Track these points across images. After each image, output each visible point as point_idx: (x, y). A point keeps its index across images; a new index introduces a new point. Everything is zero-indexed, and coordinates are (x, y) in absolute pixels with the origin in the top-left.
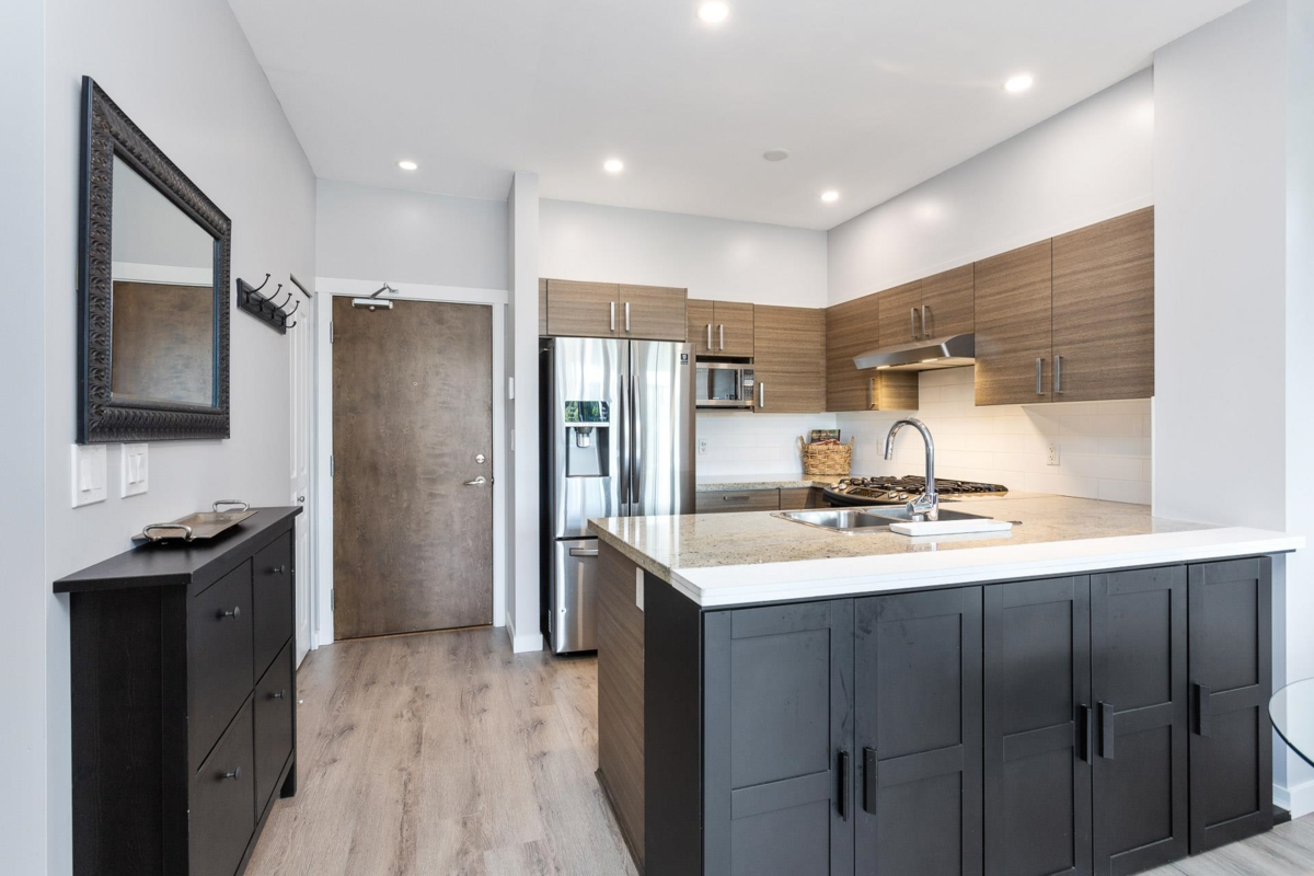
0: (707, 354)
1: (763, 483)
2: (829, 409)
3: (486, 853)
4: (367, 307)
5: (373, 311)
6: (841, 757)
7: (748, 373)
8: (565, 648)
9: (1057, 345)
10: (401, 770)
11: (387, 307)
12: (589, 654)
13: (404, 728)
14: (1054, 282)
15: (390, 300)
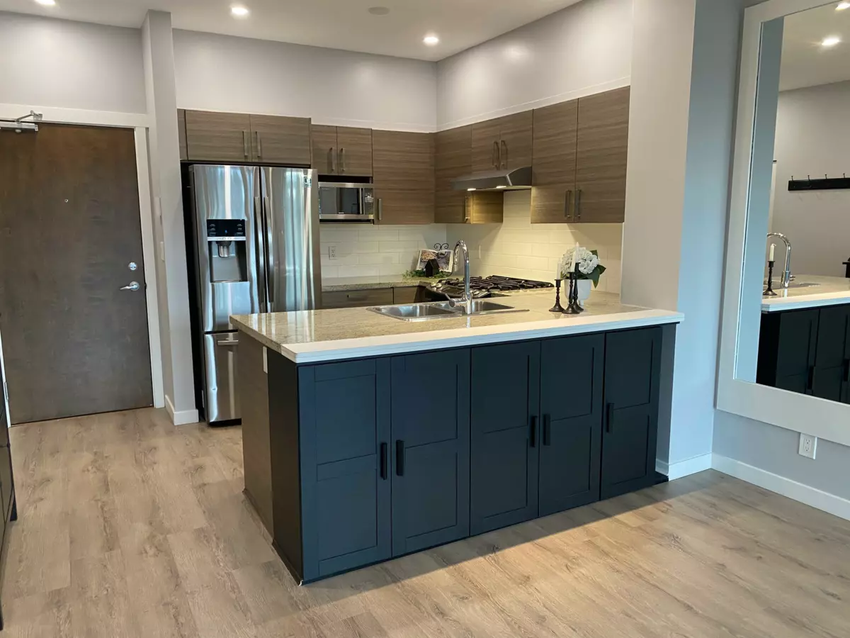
0: (333, 174)
1: (380, 284)
2: (438, 220)
3: (168, 536)
4: (13, 130)
5: (19, 133)
6: (383, 446)
7: (369, 191)
8: (217, 418)
9: (578, 181)
10: (97, 501)
11: (32, 131)
12: (236, 423)
13: (92, 478)
14: (579, 133)
15: (35, 123)
